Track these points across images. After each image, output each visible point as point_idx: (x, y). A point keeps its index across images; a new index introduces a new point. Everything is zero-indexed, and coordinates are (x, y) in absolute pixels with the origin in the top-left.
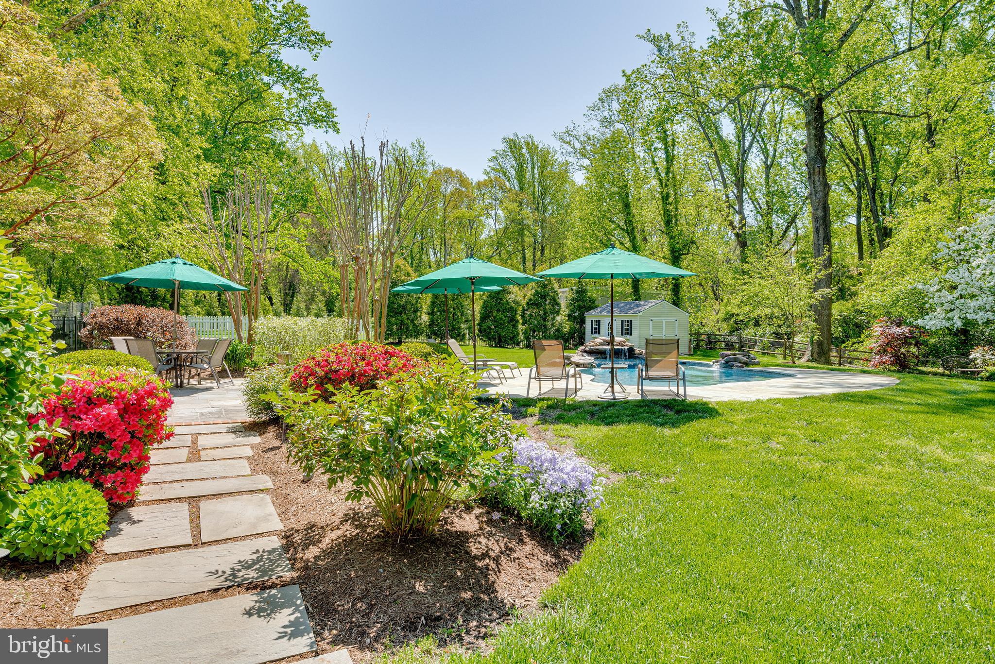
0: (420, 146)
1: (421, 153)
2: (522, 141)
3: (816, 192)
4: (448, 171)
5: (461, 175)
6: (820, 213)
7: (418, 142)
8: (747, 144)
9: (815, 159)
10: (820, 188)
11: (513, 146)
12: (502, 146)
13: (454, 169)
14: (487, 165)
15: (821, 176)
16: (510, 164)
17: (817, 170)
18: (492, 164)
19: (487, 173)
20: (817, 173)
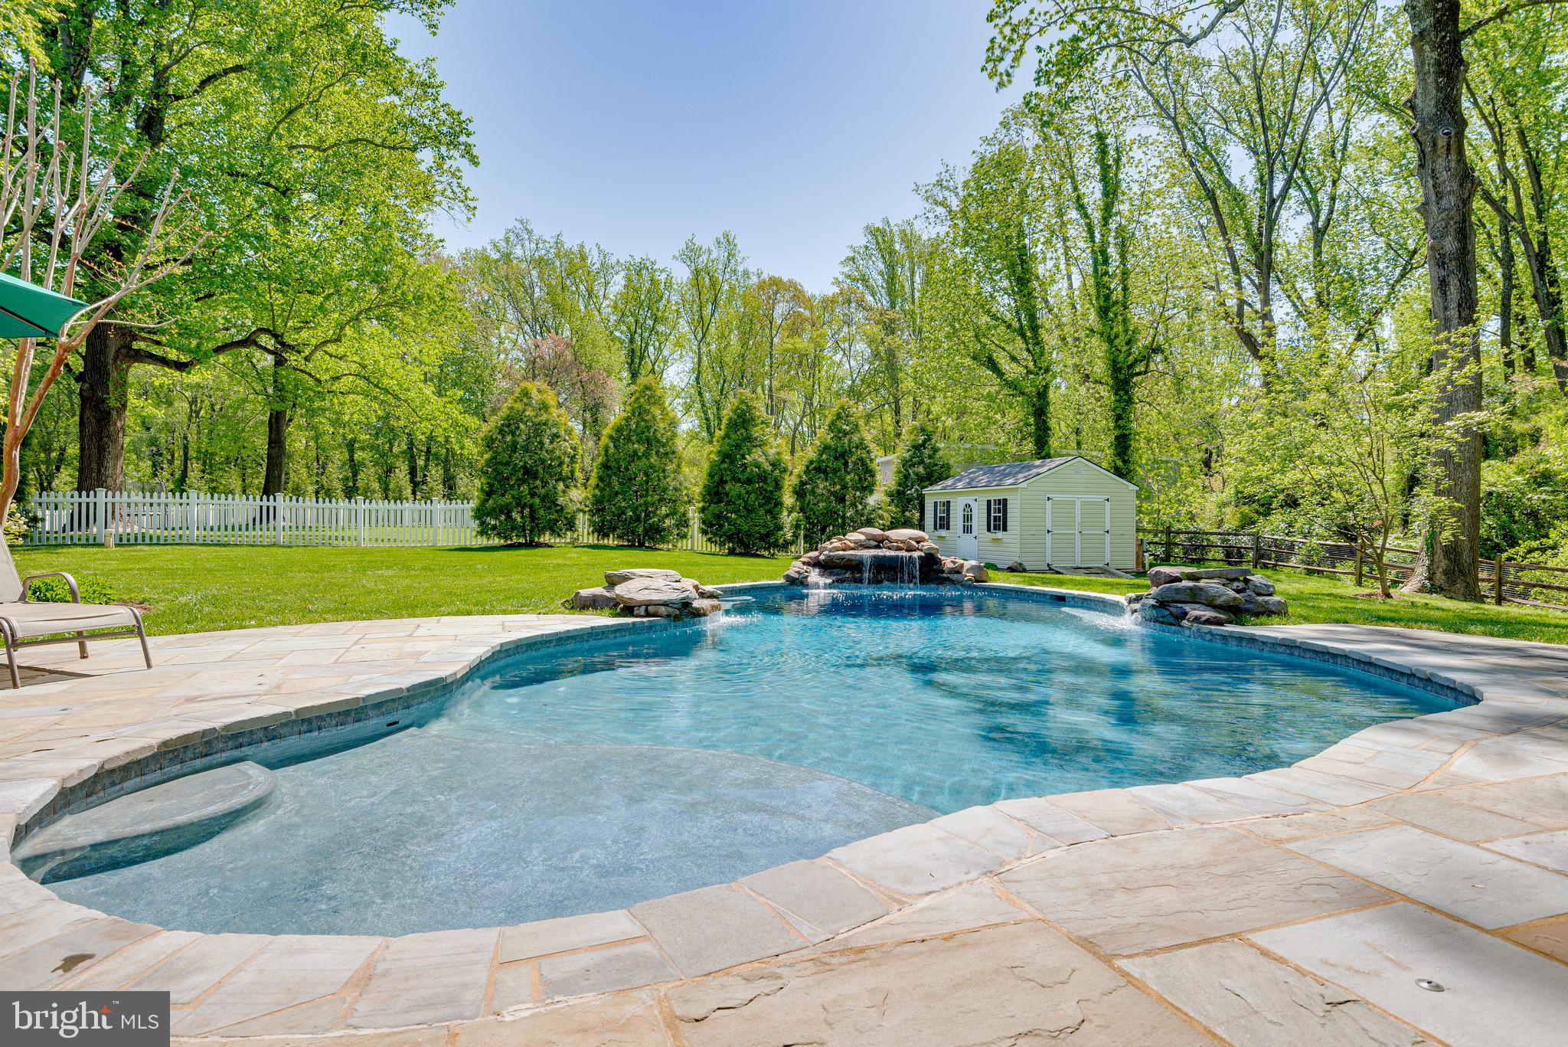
0: (728, 243)
1: (731, 256)
2: (895, 229)
3: (1439, 196)
4: (775, 282)
5: (796, 288)
6: (1450, 245)
7: (726, 236)
8: (1277, 190)
9: (1437, 120)
10: (1450, 185)
11: (880, 237)
12: (862, 240)
13: (785, 279)
14: (838, 271)
15: (1453, 157)
16: (876, 269)
17: (1442, 142)
18: (846, 269)
19: (837, 282)
20: (1442, 151)
